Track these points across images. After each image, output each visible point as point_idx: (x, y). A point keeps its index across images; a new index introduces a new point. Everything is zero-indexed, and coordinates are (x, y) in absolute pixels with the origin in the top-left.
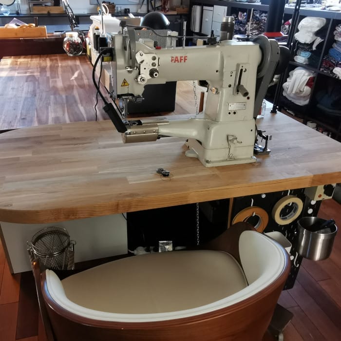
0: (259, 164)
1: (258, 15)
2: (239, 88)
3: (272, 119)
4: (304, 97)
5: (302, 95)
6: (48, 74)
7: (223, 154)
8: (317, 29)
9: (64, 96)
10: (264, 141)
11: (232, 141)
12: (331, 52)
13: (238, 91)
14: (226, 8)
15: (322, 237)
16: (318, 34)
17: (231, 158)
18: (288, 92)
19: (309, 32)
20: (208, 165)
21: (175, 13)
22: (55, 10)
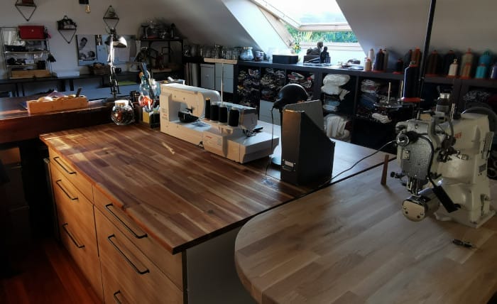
1: (272, 72)
5: (343, 137)
8: (343, 84)
16: (344, 87)
20: (477, 226)
22: (40, 74)
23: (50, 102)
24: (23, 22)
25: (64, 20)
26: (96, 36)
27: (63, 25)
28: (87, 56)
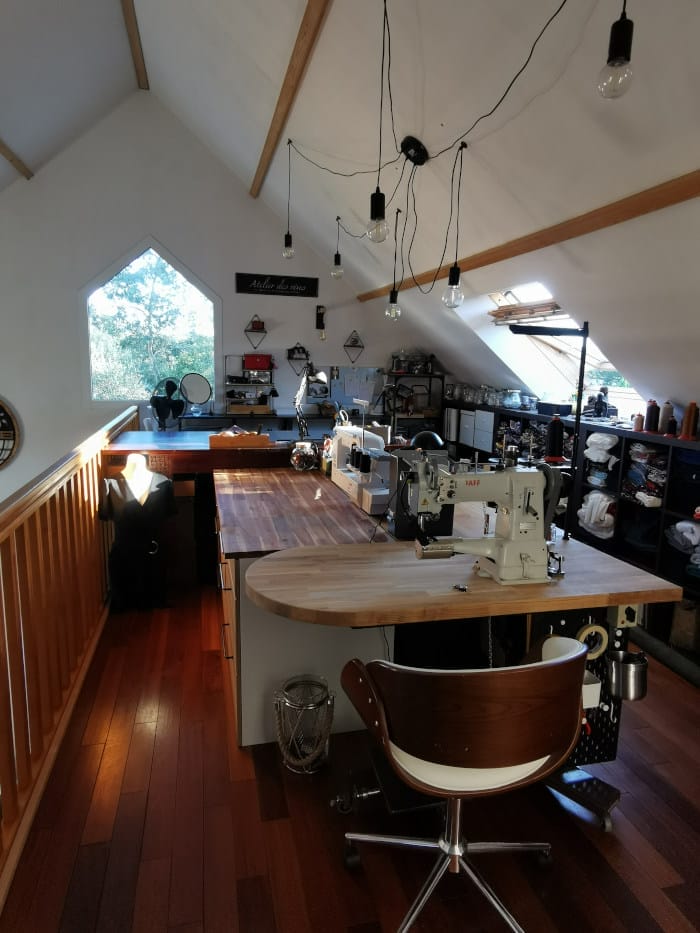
0: (555, 584)
1: (535, 426)
2: (528, 509)
3: (564, 546)
4: (607, 528)
5: (604, 525)
6: (284, 492)
7: (518, 572)
8: (609, 447)
9: (317, 517)
10: (557, 563)
11: (525, 559)
12: (630, 474)
13: (527, 511)
14: (492, 415)
15: (632, 668)
16: (611, 452)
17: (525, 577)
18: (586, 520)
19: (601, 449)
20: (503, 583)
21: (422, 416)
22: (260, 410)
23: (230, 438)
24: (250, 350)
25: (296, 348)
26: (332, 369)
27: (296, 353)
28: (319, 392)
